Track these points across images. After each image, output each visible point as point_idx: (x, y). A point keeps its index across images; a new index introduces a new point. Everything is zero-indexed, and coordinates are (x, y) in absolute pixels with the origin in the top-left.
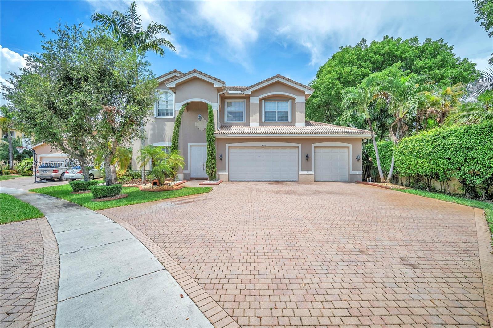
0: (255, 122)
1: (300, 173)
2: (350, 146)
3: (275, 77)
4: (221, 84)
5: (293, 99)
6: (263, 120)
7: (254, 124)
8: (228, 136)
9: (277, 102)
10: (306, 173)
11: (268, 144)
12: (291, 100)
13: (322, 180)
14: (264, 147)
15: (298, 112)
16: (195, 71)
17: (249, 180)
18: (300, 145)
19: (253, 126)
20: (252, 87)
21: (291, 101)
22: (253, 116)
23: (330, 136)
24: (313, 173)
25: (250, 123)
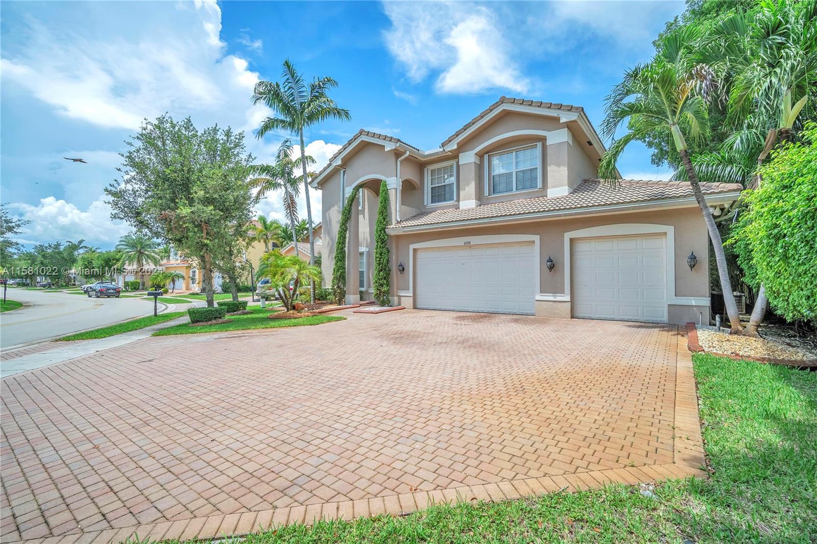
0: (468, 199)
1: (538, 297)
2: (670, 230)
3: (496, 105)
4: (393, 143)
5: (543, 139)
6: (486, 193)
7: (468, 204)
8: (404, 232)
9: (514, 153)
10: (551, 298)
11: (474, 240)
12: (541, 143)
13: (593, 316)
14: (468, 245)
15: (552, 166)
16: (361, 132)
17: (448, 308)
18: (536, 238)
19: (466, 208)
20: (457, 135)
21: (539, 145)
22: (465, 189)
23: (596, 212)
24: (568, 298)
25: (460, 203)
